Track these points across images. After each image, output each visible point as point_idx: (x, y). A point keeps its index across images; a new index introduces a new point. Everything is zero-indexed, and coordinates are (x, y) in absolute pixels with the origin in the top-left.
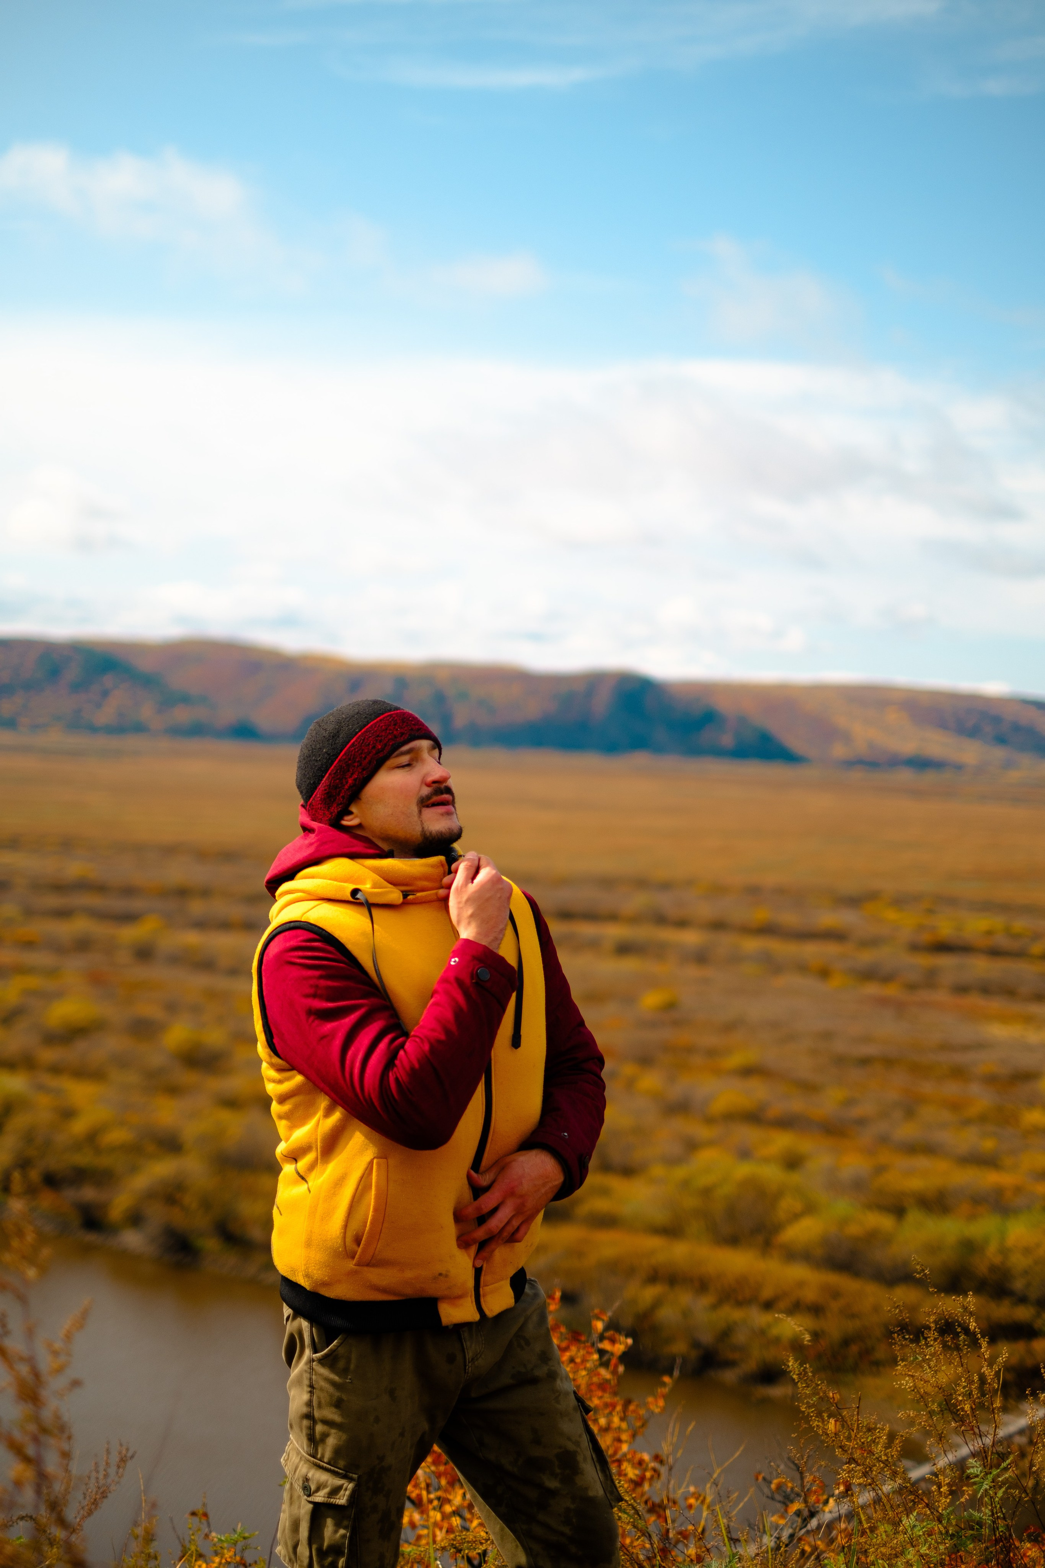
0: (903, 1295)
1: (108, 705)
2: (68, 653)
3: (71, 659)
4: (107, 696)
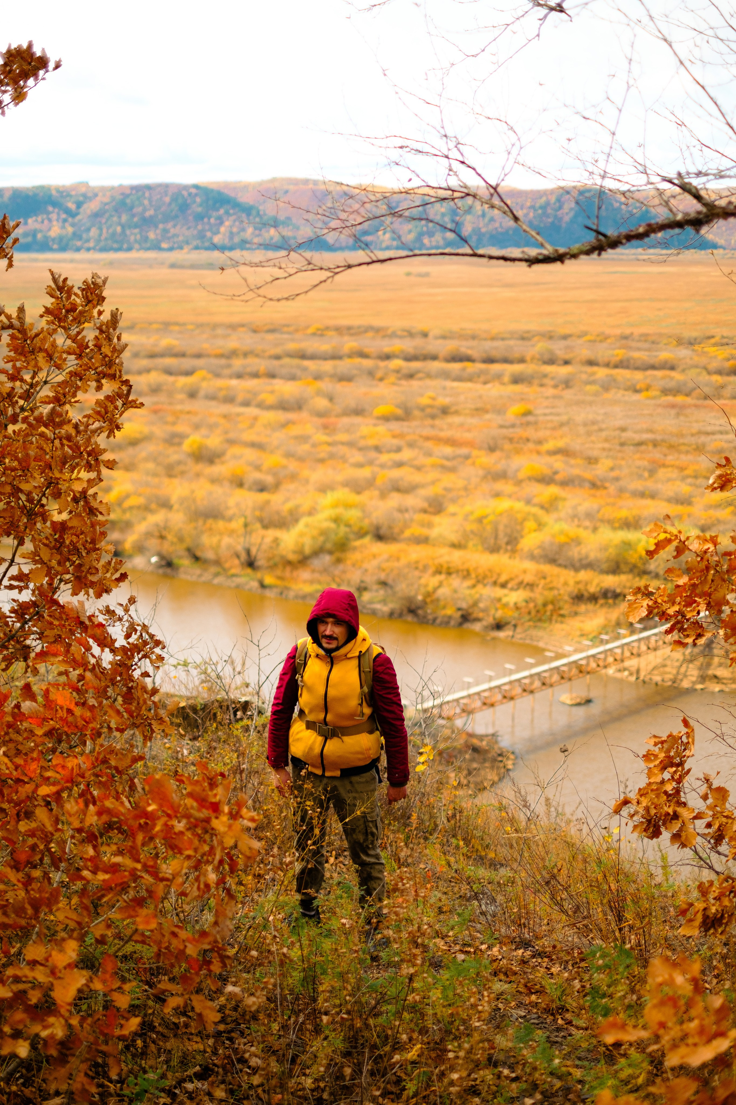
0: (583, 575)
1: (222, 229)
2: (193, 191)
3: (196, 195)
4: (222, 223)
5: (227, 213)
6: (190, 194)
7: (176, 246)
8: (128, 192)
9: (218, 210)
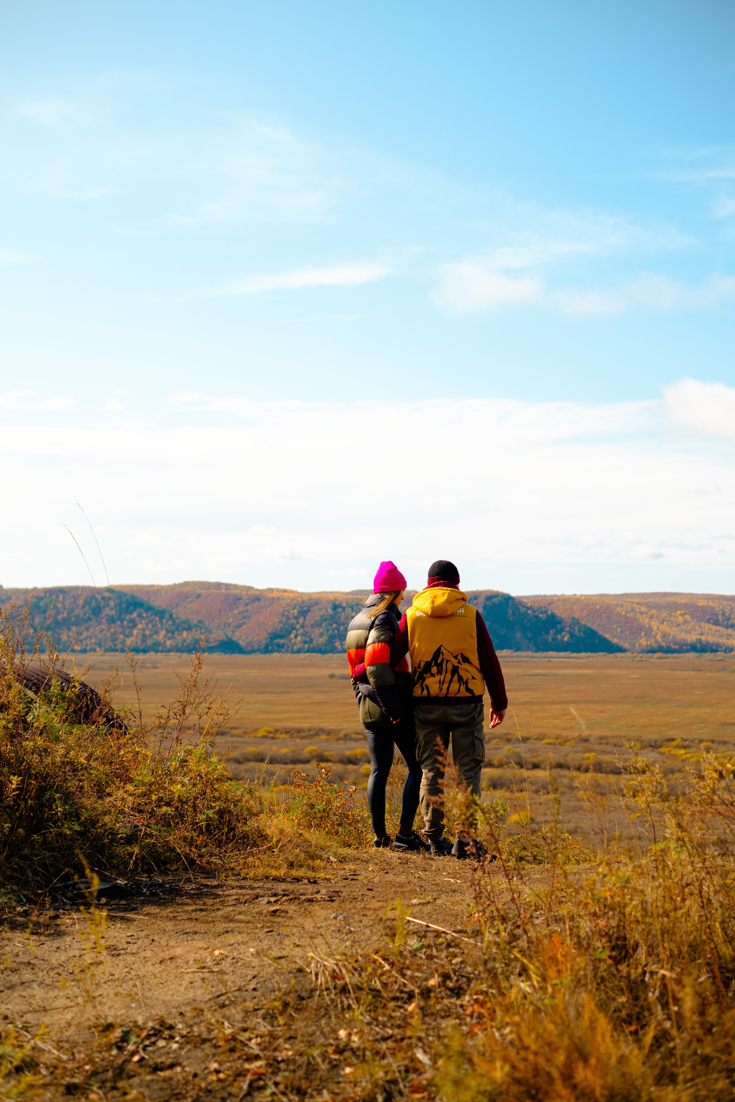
1: (135, 632)
2: (107, 594)
3: (110, 598)
4: (135, 626)
5: (140, 616)
6: (103, 598)
7: (88, 648)
8: (42, 595)
9: (131, 613)
